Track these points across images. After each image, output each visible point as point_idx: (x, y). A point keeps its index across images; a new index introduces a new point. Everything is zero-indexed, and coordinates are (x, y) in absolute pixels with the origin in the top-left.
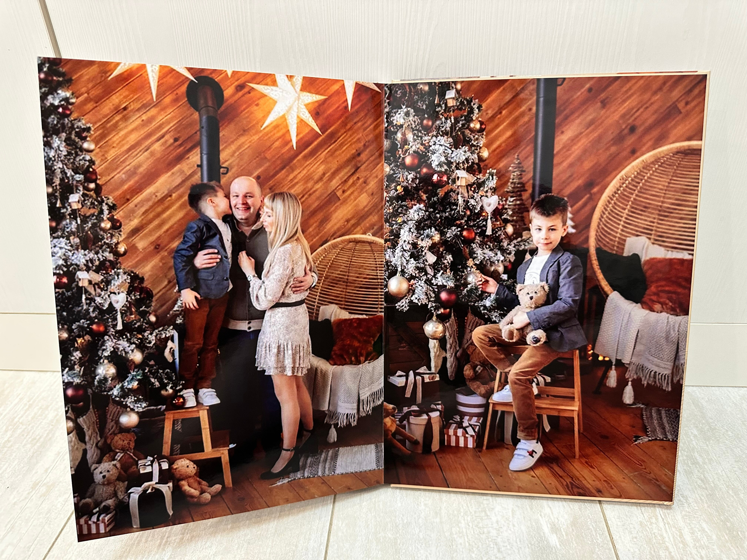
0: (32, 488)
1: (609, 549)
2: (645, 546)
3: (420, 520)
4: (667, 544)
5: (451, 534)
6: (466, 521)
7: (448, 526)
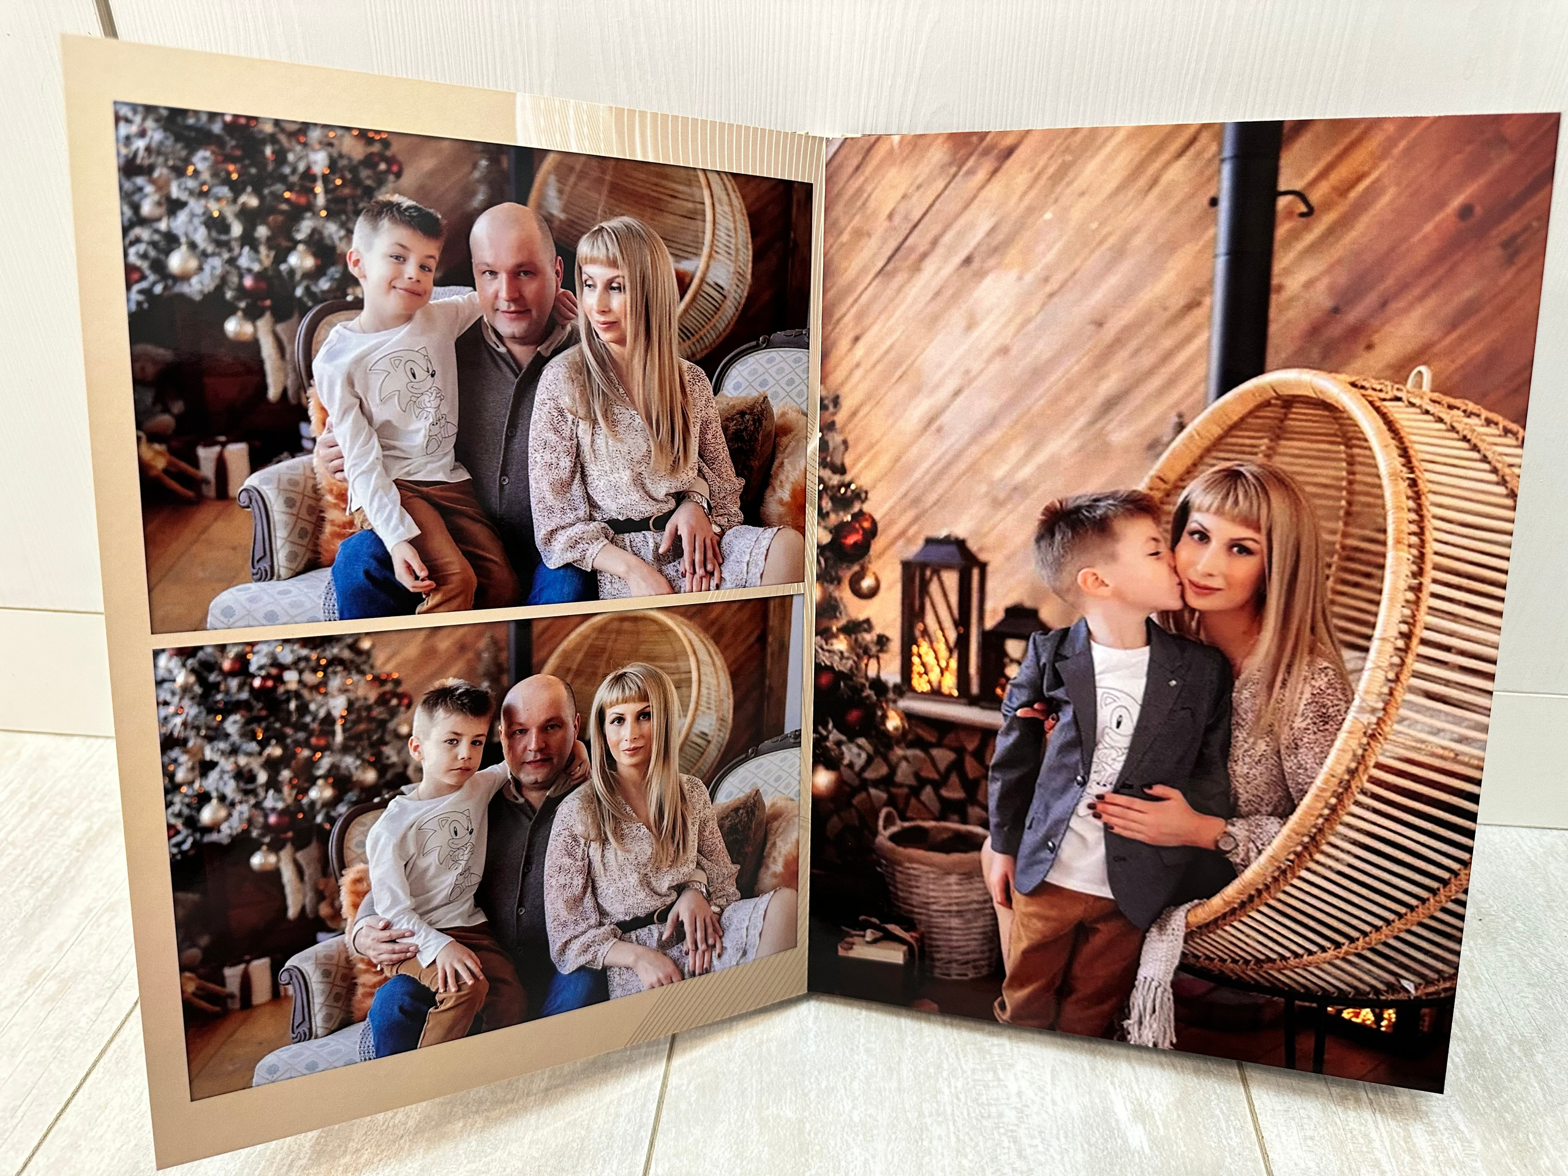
0: (28, 982)
1: (1255, 1160)
3: (855, 1085)
4: (1378, 1155)
5: (921, 1114)
6: (953, 1090)
7: (915, 1098)
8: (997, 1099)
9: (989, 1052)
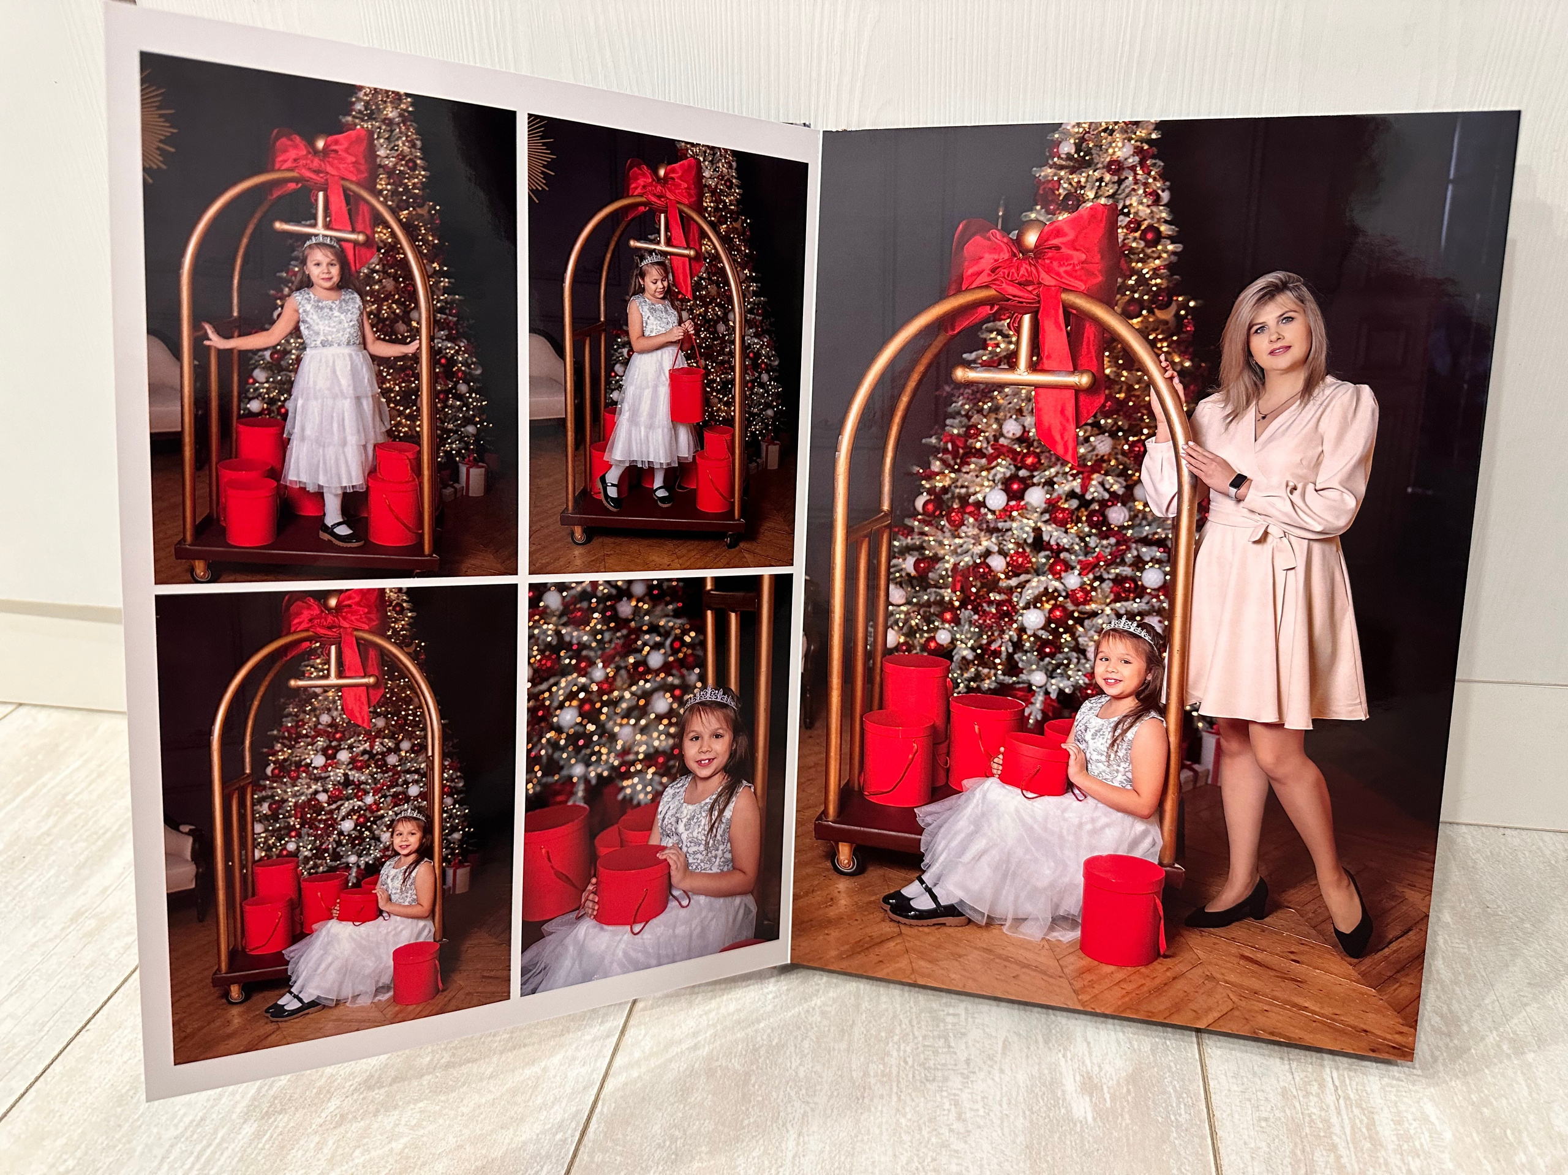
0: (72, 920)
1: (1203, 1138)
2: (1285, 1139)
3: (806, 1044)
4: (1336, 1139)
5: (866, 1074)
6: (902, 1054)
7: (862, 1059)
8: (944, 1065)
9: (943, 1021)
